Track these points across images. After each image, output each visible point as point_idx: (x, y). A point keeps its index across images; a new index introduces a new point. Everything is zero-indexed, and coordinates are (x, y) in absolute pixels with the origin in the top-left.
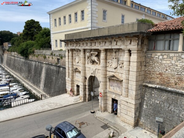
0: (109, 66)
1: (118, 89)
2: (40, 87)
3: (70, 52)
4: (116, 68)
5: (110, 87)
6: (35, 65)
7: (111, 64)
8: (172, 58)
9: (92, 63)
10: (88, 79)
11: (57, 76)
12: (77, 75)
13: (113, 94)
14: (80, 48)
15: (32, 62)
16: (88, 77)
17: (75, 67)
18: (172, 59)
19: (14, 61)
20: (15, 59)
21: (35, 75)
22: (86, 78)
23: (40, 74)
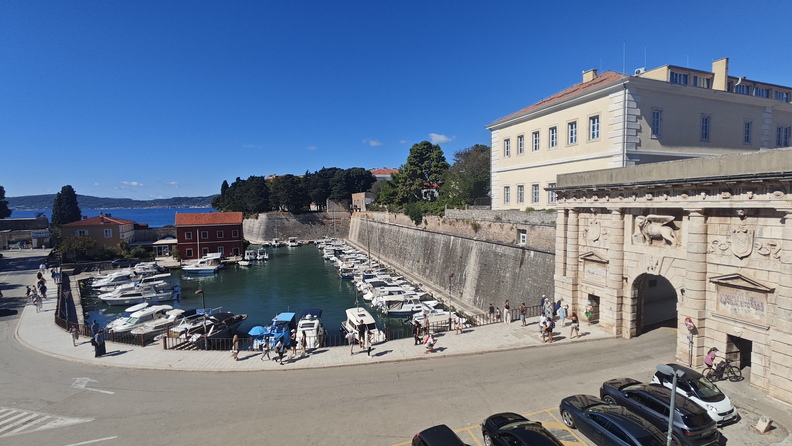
0: (719, 252)
1: (753, 311)
2: (462, 294)
3: (572, 215)
4: (746, 257)
5: (721, 305)
6: (447, 245)
7: (723, 247)
9: (647, 243)
10: (631, 281)
11: (517, 271)
12: (592, 271)
13: (733, 323)
14: (608, 206)
15: (437, 237)
16: (632, 277)
17: (583, 251)
19: (382, 232)
20: (383, 229)
21: (447, 267)
22: (626, 279)
23: (462, 265)
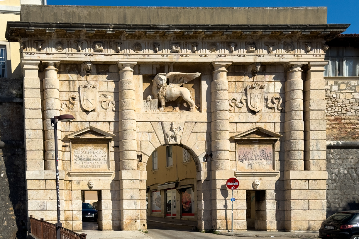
0: (236, 110)
7: (240, 105)
8: (354, 88)
18: (355, 90)
22: (141, 156)
